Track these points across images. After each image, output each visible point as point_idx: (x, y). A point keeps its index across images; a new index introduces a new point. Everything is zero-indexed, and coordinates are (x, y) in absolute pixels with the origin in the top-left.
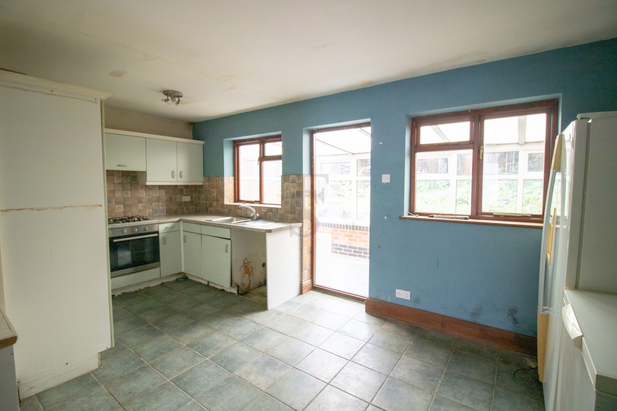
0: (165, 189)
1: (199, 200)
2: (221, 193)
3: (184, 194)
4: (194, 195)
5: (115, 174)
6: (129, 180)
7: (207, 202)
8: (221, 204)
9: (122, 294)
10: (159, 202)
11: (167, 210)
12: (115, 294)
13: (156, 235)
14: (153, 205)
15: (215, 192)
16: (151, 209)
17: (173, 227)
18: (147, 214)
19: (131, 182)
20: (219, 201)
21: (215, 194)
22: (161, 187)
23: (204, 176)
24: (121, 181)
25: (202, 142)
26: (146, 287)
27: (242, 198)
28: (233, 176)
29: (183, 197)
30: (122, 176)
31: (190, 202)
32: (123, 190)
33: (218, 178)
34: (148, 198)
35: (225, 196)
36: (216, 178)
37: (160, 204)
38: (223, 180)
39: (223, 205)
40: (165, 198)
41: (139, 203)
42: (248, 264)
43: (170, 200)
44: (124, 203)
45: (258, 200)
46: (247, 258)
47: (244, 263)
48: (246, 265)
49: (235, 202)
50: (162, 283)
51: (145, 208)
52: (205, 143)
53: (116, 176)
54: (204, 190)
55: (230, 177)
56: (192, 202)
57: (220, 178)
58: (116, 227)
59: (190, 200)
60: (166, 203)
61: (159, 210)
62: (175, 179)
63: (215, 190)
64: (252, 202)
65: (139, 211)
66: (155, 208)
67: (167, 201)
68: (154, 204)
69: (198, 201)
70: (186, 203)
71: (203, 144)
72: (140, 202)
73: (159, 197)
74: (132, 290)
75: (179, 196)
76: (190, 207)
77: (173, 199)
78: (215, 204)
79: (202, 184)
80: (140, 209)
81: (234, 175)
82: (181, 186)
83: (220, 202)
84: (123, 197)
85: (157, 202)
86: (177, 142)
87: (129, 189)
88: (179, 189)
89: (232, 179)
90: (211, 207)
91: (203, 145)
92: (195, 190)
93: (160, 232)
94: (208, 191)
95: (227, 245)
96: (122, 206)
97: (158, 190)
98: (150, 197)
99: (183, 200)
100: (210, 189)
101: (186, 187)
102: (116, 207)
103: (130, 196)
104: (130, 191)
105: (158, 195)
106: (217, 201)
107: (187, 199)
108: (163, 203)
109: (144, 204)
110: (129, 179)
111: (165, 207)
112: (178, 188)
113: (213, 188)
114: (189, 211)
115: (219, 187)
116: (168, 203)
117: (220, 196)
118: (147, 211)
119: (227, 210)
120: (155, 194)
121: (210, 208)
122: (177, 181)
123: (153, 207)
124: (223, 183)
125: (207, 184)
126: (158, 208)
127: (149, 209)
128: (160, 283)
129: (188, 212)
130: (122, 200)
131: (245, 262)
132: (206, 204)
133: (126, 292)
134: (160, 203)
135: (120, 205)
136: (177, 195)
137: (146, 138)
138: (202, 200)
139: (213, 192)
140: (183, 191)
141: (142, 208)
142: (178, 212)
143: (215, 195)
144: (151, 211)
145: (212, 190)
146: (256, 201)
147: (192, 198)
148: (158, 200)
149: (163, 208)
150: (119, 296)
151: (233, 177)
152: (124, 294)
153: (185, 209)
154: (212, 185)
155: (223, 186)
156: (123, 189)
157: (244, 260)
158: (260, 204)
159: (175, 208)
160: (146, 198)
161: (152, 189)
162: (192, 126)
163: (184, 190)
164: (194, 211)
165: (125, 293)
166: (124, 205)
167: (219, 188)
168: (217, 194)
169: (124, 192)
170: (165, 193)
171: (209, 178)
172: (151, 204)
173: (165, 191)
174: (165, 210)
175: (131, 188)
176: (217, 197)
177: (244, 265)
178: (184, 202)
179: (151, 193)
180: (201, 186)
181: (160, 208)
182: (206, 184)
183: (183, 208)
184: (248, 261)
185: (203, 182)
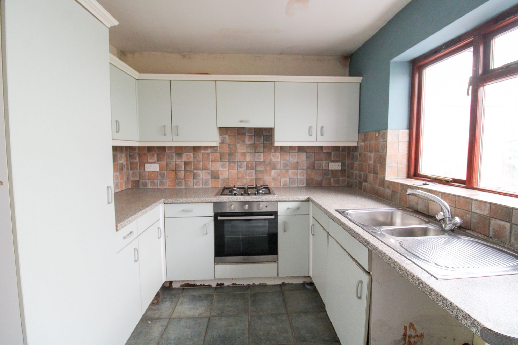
0: (306, 153)
1: (352, 168)
2: (382, 160)
3: (332, 159)
4: (347, 162)
5: (247, 134)
6: (262, 141)
7: (362, 173)
8: (379, 178)
9: (232, 285)
10: (297, 169)
11: (307, 180)
12: (224, 284)
13: (273, 217)
14: (290, 173)
15: (373, 157)
16: (287, 178)
17: (298, 208)
18: (282, 184)
19: (265, 142)
20: (377, 174)
21: (372, 160)
22: (301, 149)
23: (359, 133)
24: (253, 142)
25: (358, 79)
26: (261, 283)
27: (424, 170)
28: (408, 129)
29: (331, 164)
30: (254, 135)
31: (341, 170)
32: (255, 153)
33: (377, 133)
34: (284, 163)
35: (387, 165)
36: (375, 134)
37: (298, 172)
38: (385, 137)
39: (383, 182)
40: (305, 164)
41: (272, 169)
42: (416, 339)
43: (312, 167)
44: (255, 168)
45: (463, 176)
46: (416, 326)
47: (405, 335)
48: (409, 341)
49: (409, 176)
50: (283, 283)
51: (279, 175)
52: (363, 80)
53: (248, 135)
54: (358, 154)
55: (401, 131)
56: (343, 171)
57: (381, 133)
58: (221, 201)
59: (340, 168)
60: (306, 171)
61: (297, 179)
62: (313, 138)
63: (372, 155)
64: (447, 182)
65: (272, 178)
66: (292, 177)
67: (308, 168)
68: (290, 171)
69: (351, 171)
70: (334, 172)
71: (360, 82)
72: (274, 168)
73: (297, 163)
74: (245, 283)
75: (324, 162)
76: (341, 178)
77: (316, 165)
78: (372, 177)
79: (355, 144)
80: (274, 177)
81: (410, 127)
82: (328, 148)
83: (379, 176)
84: (255, 161)
85: (294, 169)
86: (318, 82)
87: (262, 151)
88: (325, 153)
89: (404, 134)
90: (366, 181)
91: (360, 84)
92: (349, 154)
93: (279, 213)
94: (363, 156)
95: (361, 282)
96: (254, 171)
97: (297, 154)
98: (286, 162)
99: (330, 168)
100: (367, 153)
101: (336, 149)
102: (247, 173)
103: (262, 160)
104: (263, 154)
105: (296, 160)
106: (374, 173)
107: (336, 166)
108: (303, 170)
109: (278, 171)
110: (263, 138)
111: (305, 177)
112: (324, 151)
113: (370, 152)
114: (339, 183)
115: (379, 148)
116: (308, 170)
117: (379, 165)
118: (282, 180)
119: (388, 192)
120: (292, 158)
121: (364, 184)
122: (317, 141)
123: (290, 175)
124: (385, 142)
125: (363, 144)
126: (296, 177)
127: (285, 178)
128: (281, 283)
129: (337, 185)
130: (254, 164)
131: (408, 333)
132: (360, 176)
133: (237, 283)
134: (299, 170)
135: (251, 171)
136: (322, 160)
137: (275, 82)
138: (356, 170)
139: (370, 158)
140: (331, 156)
141: (275, 176)
142: (322, 185)
143: (372, 162)
144: (286, 181)
145: (369, 154)
146: (455, 181)
147: (343, 165)
148: (296, 166)
149: (302, 177)
150: (228, 286)
151: (407, 131)
152: (235, 286)
153: (332, 181)
154: (368, 146)
155: (385, 147)
156: (255, 151)
157: (405, 328)
158: (467, 188)
159: (318, 178)
160: (282, 163)
161: (289, 153)
162: (349, 60)
163: (333, 153)
164: (346, 184)
165: (235, 284)
166: (256, 171)
167: (379, 152)
168: (375, 162)
169: (257, 154)
170: (305, 157)
171: (366, 135)
172: (287, 171)
173: (305, 155)
174: (305, 180)
175: (264, 151)
176: (374, 166)
177: (404, 339)
178: (332, 170)
179: (288, 158)
180: (355, 148)
181: (299, 177)
182: (361, 145)
183: (330, 179)
184: (419, 333)
185: (358, 141)
